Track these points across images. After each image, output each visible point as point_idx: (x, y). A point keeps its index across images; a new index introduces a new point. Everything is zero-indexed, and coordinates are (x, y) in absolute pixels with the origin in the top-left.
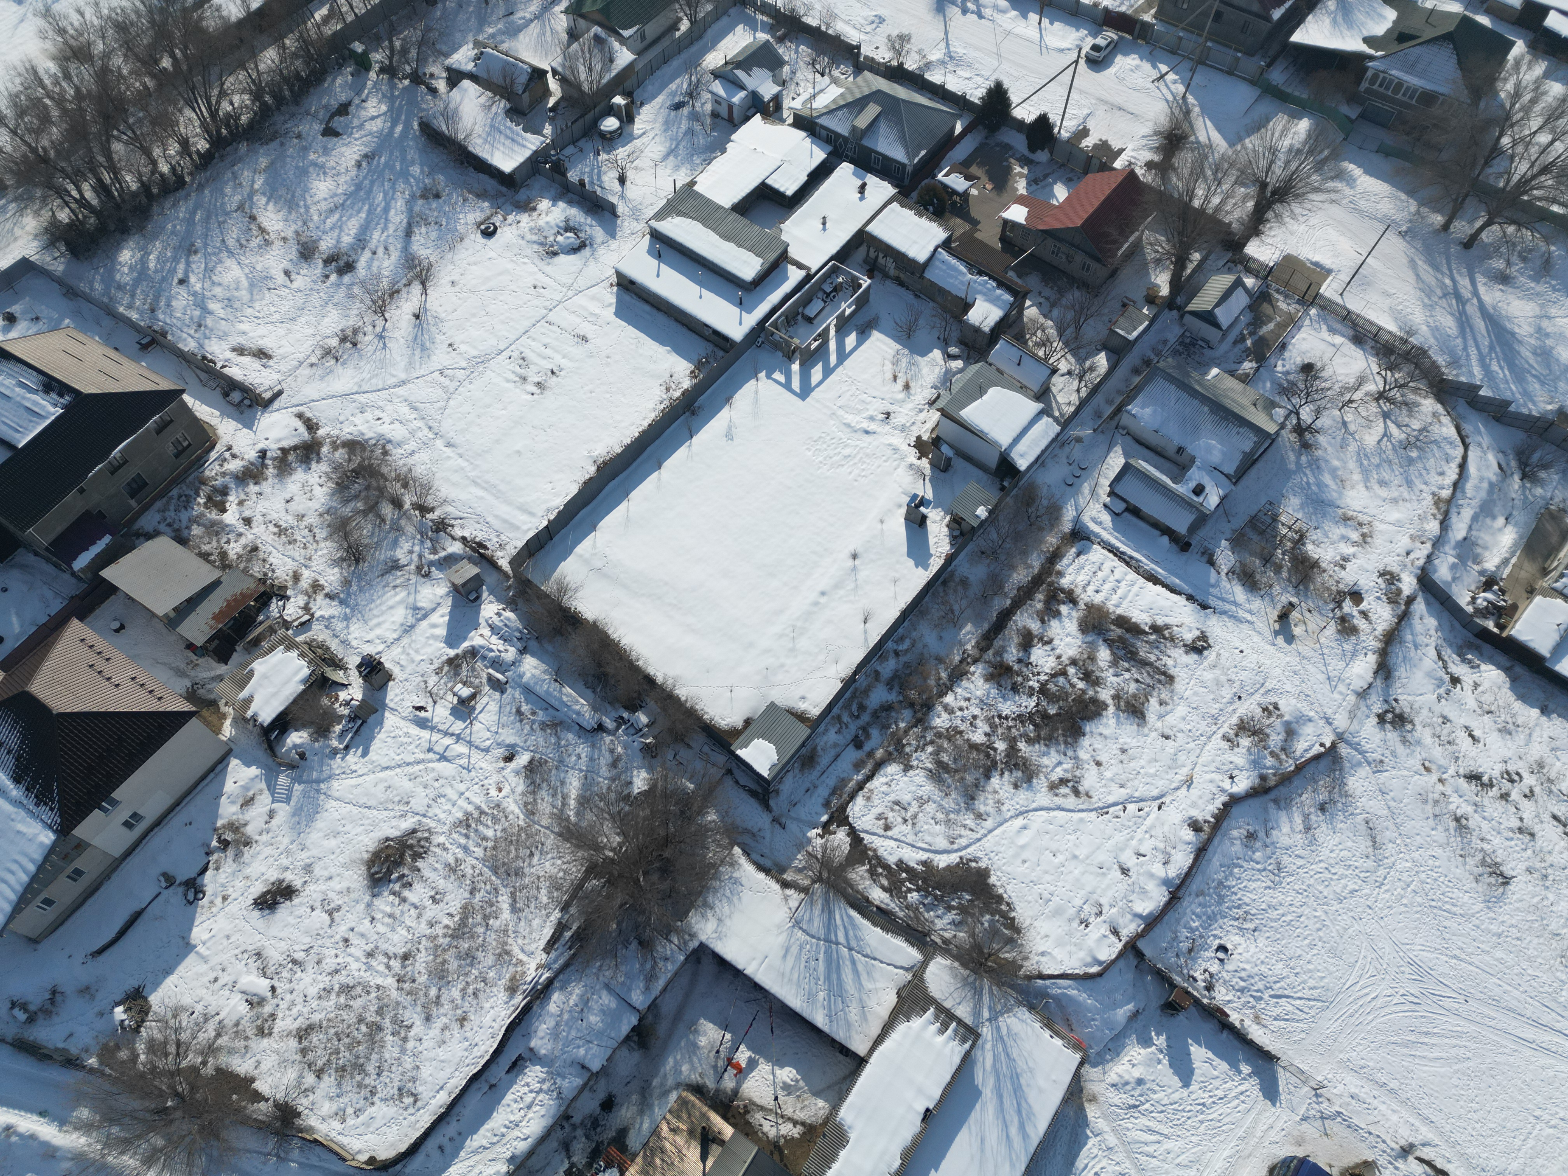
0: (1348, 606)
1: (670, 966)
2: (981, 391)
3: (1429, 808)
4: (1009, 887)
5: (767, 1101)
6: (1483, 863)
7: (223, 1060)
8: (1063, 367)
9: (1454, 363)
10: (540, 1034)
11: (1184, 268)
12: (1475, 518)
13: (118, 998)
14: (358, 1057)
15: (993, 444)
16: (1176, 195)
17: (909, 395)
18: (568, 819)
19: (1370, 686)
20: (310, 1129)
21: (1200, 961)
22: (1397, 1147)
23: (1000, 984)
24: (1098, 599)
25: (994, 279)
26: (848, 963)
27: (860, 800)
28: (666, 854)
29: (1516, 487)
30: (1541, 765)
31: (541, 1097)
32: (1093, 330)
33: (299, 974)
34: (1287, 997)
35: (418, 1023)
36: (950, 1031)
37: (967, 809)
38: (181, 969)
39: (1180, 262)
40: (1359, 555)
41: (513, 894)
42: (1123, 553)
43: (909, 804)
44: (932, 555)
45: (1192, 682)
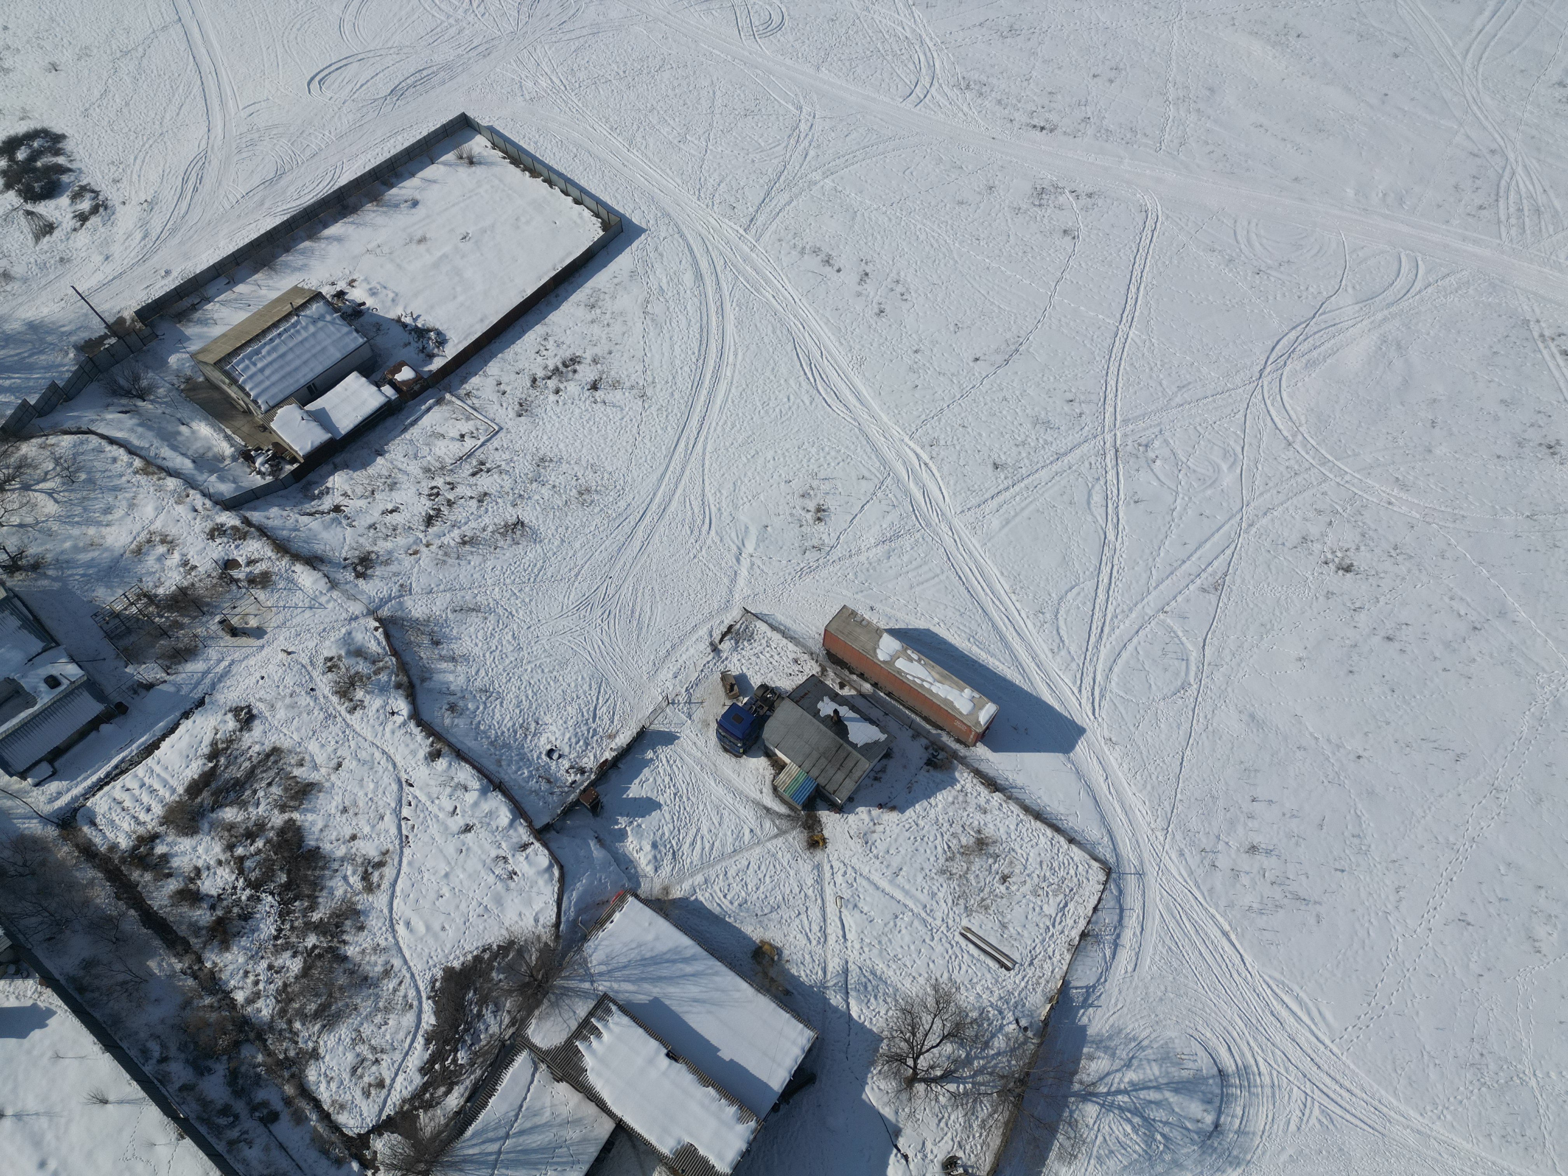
0: (239, 574)
3: (450, 561)
4: (467, 948)
6: (503, 535)
12: (174, 448)
19: (325, 575)
21: (559, 775)
22: (712, 655)
23: (560, 967)
24: (158, 810)
26: (521, 1139)
27: (342, 1118)
29: (150, 406)
34: (595, 709)
36: (599, 1025)
37: (377, 986)
40: (185, 551)
42: (108, 775)
43: (358, 1055)
44: (34, 1006)
45: (285, 730)
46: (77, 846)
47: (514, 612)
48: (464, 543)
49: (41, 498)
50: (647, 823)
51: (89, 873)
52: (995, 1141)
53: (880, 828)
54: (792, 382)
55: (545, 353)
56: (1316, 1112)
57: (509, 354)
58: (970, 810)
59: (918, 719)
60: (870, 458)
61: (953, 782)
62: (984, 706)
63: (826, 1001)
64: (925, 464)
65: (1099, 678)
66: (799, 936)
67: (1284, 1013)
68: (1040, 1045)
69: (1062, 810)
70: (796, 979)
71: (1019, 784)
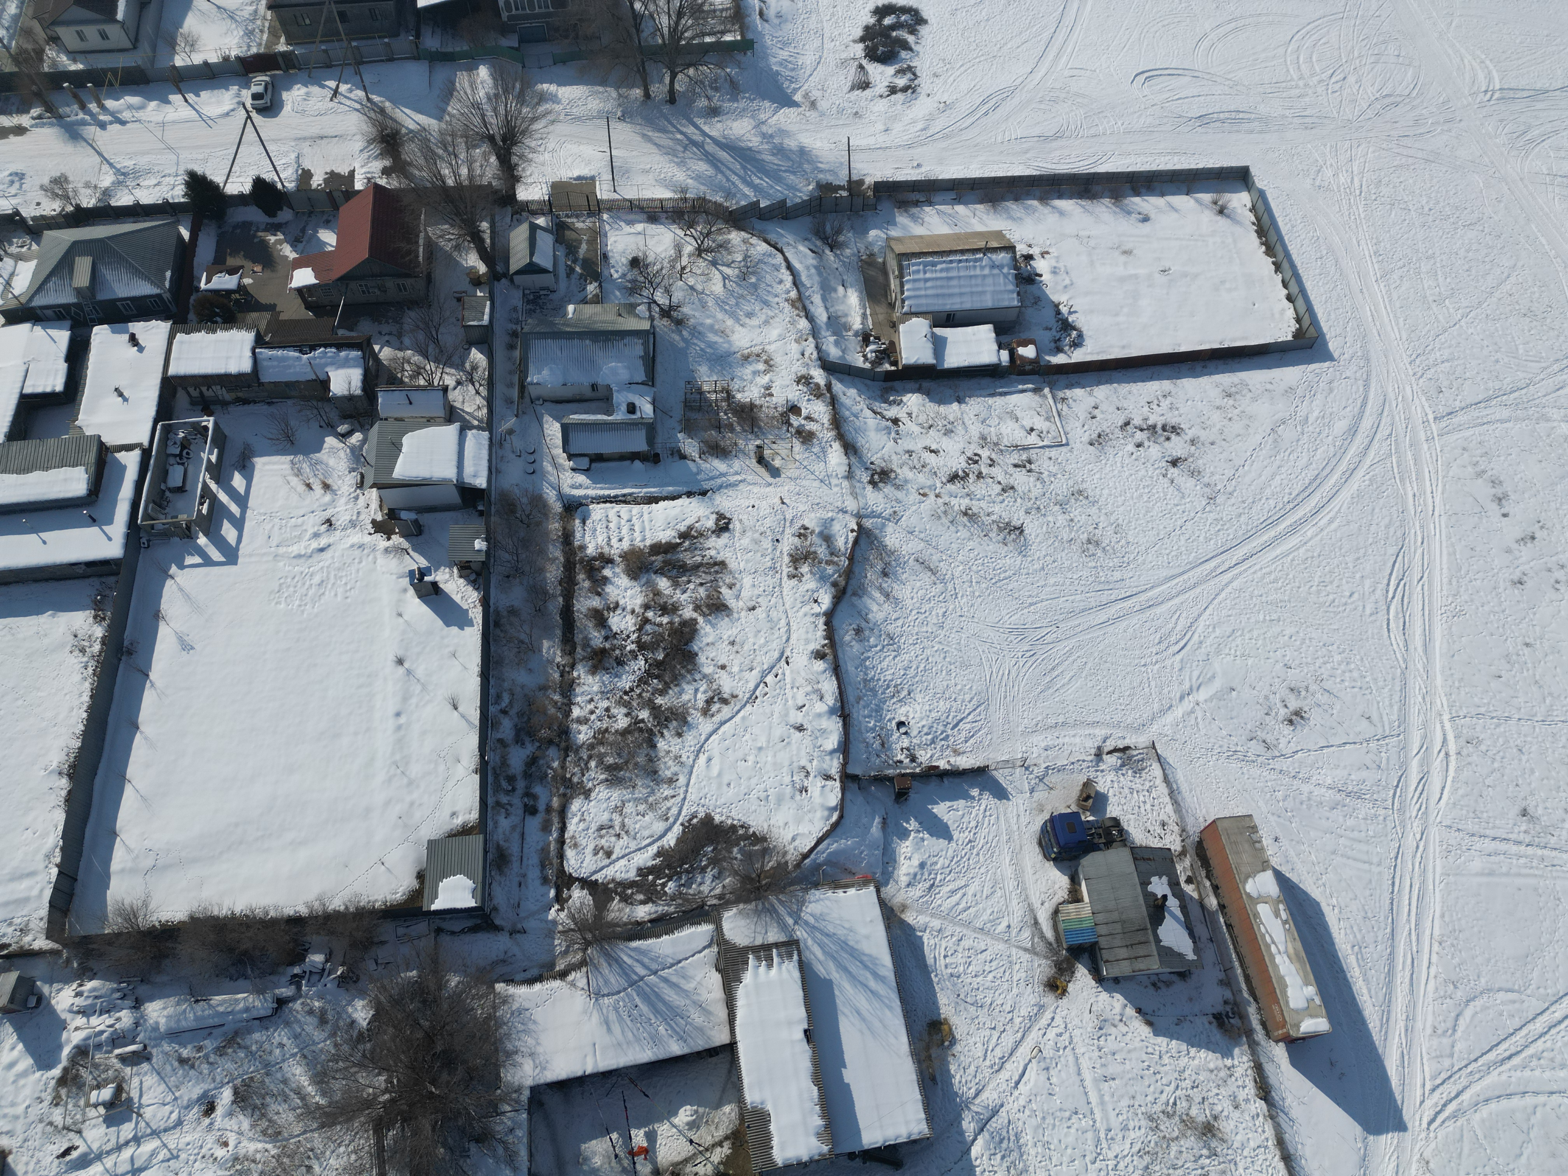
0: (795, 421)
1: (520, 1133)
2: (396, 447)
3: (944, 520)
4: (733, 814)
5: (686, 1151)
6: (1000, 530)
8: (450, 381)
9: (729, 195)
11: (482, 241)
12: (824, 299)
15: (443, 483)
16: (429, 185)
17: (334, 492)
18: (318, 1107)
19: (849, 465)
21: (894, 746)
22: (1092, 757)
23: (782, 890)
24: (625, 545)
25: (331, 346)
26: (662, 985)
27: (570, 853)
29: (832, 258)
30: (983, 438)
32: (449, 336)
34: (961, 720)
36: (775, 959)
37: (658, 784)
39: (476, 238)
40: (774, 379)
42: (616, 496)
43: (611, 820)
44: (467, 610)
45: (739, 555)
46: (564, 529)
47: (959, 596)
48: (965, 514)
49: (717, 277)
50: (931, 843)
51: (556, 552)
53: (1123, 1028)
54: (1368, 583)
55: (1155, 407)
57: (1124, 389)
58: (1222, 1091)
59: (1239, 971)
60: (1391, 705)
61: (1227, 1053)
62: (1316, 1016)
63: (959, 1119)
64: (1447, 754)
65: (1465, 1096)
66: (979, 1045)
70: (948, 1076)
71: (1293, 1114)
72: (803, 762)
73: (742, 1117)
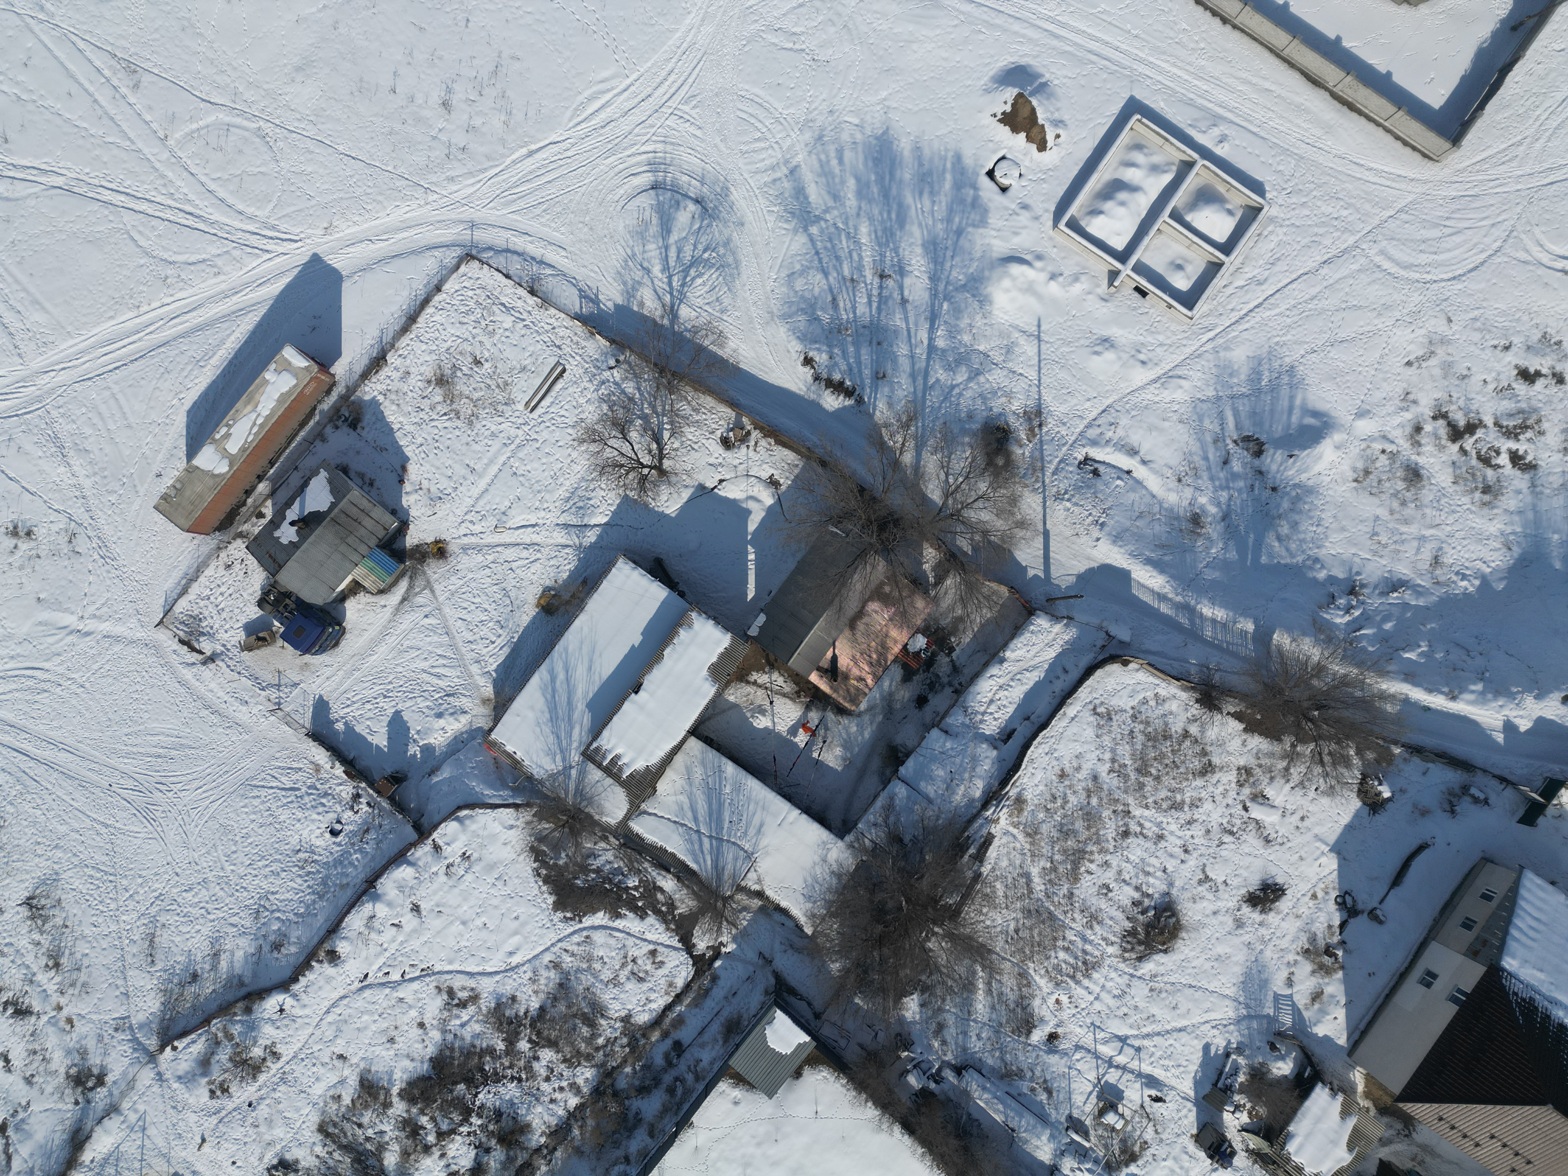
1: (872, 818)
3: (83, 978)
4: (536, 892)
5: (779, 701)
6: (46, 919)
7: (1277, 748)
10: (988, 761)
13: (1390, 805)
14: (1154, 747)
18: (984, 968)
20: (1184, 689)
21: (360, 821)
22: (218, 663)
23: (557, 799)
26: (701, 819)
27: (680, 983)
28: (880, 928)
31: (982, 709)
33: (1225, 821)
34: (283, 789)
35: (1104, 774)
36: (610, 757)
37: (568, 973)
38: (1338, 830)
41: (1030, 891)
43: (628, 979)
45: (298, 1124)
47: (156, 894)
48: (57, 965)
50: (415, 723)
52: (708, 401)
53: (425, 485)
56: (686, 108)
58: (405, 389)
59: (302, 434)
61: (374, 403)
62: (286, 360)
63: (592, 546)
66: (532, 570)
67: (603, 116)
68: (632, 351)
69: (406, 293)
70: (573, 574)
71: (377, 333)
72: (443, 878)
73: (727, 684)
